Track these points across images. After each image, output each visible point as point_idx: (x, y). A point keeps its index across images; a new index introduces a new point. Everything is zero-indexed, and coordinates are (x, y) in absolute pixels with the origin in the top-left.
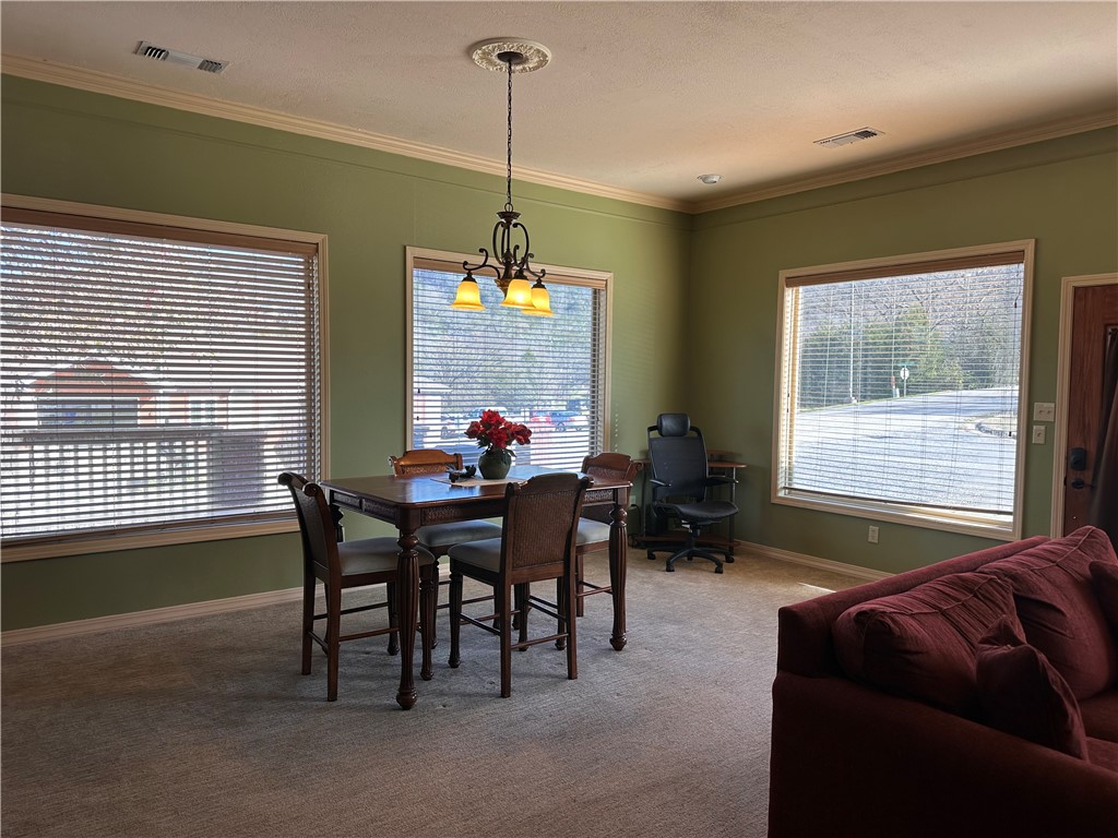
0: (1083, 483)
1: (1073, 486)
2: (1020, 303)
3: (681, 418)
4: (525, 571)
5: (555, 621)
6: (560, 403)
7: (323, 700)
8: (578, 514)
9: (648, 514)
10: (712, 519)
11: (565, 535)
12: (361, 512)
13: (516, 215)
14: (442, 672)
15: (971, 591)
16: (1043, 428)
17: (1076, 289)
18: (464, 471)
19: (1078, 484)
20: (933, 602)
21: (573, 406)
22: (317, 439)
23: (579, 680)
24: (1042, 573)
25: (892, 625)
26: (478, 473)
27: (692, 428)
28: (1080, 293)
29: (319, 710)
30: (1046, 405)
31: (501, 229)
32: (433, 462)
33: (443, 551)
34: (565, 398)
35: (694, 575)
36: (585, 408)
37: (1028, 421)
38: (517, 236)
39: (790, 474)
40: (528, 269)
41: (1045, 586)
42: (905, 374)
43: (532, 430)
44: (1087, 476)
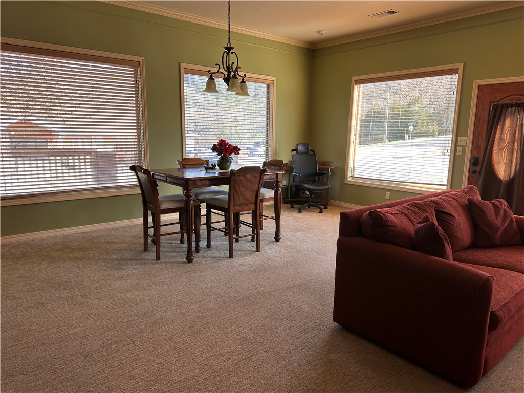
0: (476, 171)
1: (472, 173)
2: (455, 93)
3: (306, 146)
4: (239, 207)
5: (251, 229)
6: (251, 143)
7: (154, 260)
8: (260, 186)
9: (291, 189)
10: (319, 190)
11: (255, 193)
12: (167, 183)
13: (232, 48)
14: (204, 250)
15: (418, 207)
16: (461, 148)
17: (479, 86)
18: (211, 166)
19: (474, 172)
20: (402, 210)
21: (257, 145)
22: (143, 153)
23: (261, 252)
24: (448, 202)
25: (383, 216)
26: (217, 167)
27: (311, 150)
28: (481, 88)
29: (153, 263)
30: (463, 138)
31: (225, 55)
32: (196, 163)
33: (203, 201)
34: (253, 141)
35: (310, 214)
36: (263, 146)
37: (455, 145)
38: (233, 58)
39: (353, 170)
40: (238, 74)
41: (448, 206)
42: (411, 129)
43: (241, 149)
44: (478, 169)
